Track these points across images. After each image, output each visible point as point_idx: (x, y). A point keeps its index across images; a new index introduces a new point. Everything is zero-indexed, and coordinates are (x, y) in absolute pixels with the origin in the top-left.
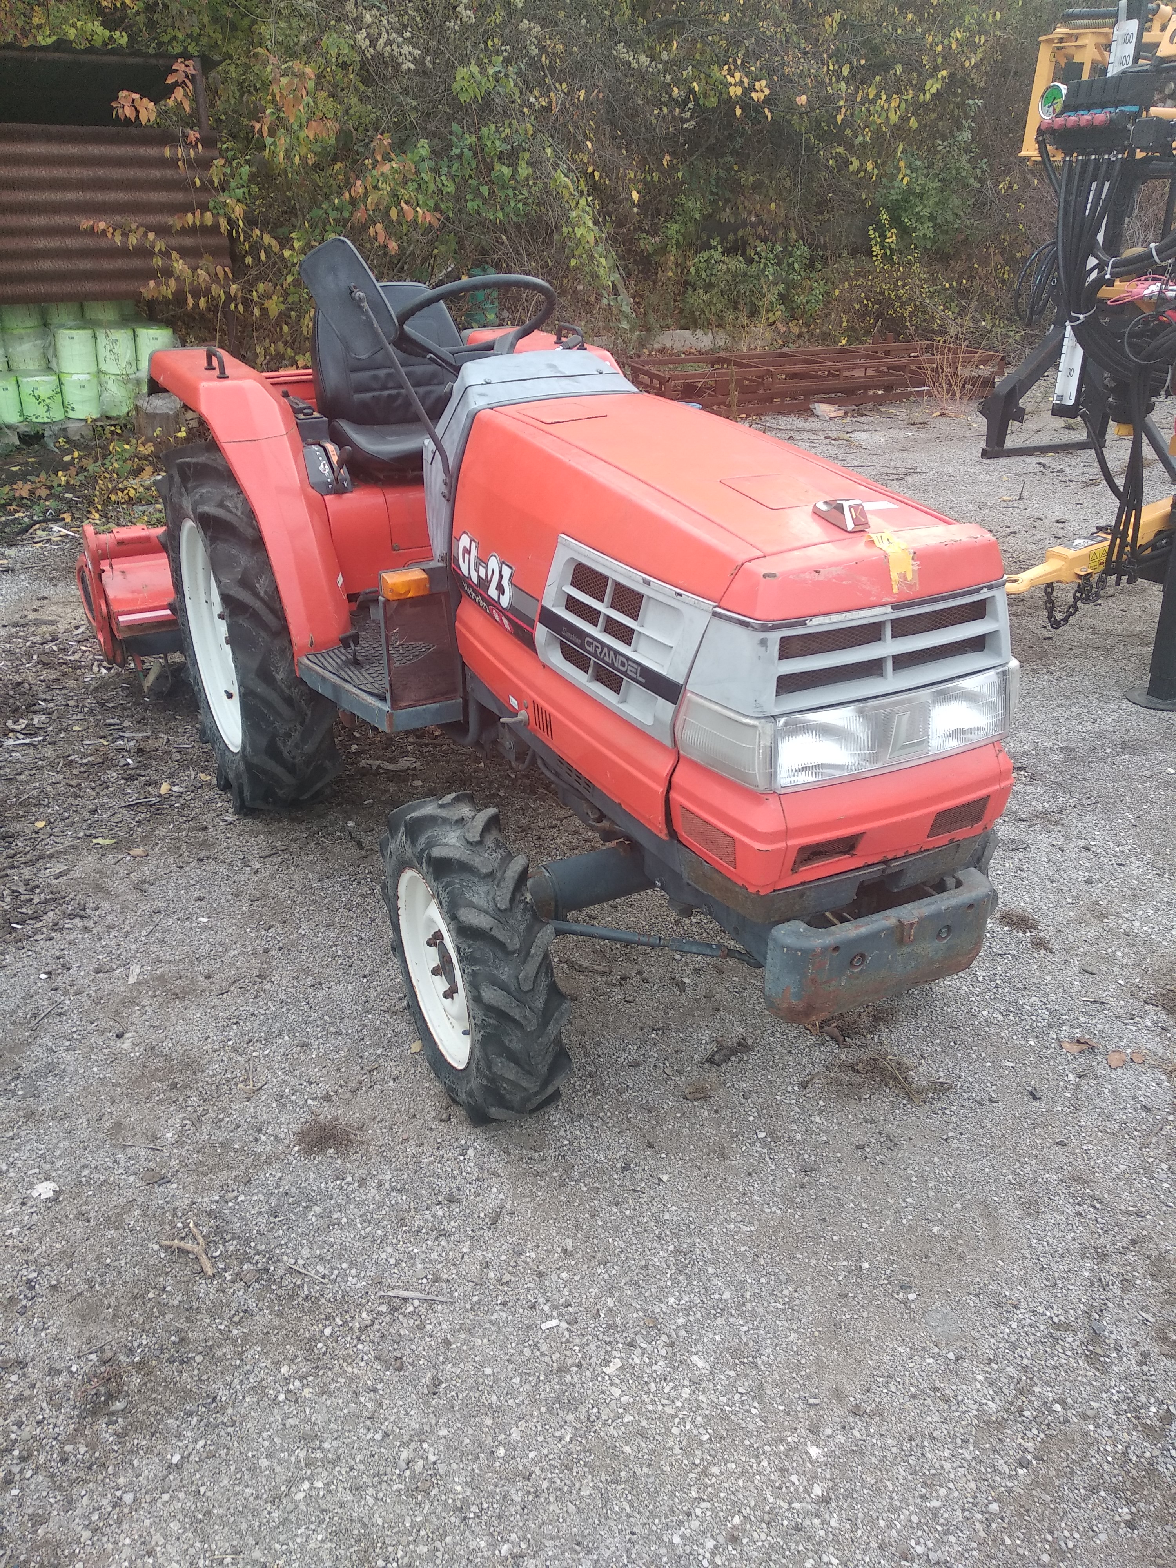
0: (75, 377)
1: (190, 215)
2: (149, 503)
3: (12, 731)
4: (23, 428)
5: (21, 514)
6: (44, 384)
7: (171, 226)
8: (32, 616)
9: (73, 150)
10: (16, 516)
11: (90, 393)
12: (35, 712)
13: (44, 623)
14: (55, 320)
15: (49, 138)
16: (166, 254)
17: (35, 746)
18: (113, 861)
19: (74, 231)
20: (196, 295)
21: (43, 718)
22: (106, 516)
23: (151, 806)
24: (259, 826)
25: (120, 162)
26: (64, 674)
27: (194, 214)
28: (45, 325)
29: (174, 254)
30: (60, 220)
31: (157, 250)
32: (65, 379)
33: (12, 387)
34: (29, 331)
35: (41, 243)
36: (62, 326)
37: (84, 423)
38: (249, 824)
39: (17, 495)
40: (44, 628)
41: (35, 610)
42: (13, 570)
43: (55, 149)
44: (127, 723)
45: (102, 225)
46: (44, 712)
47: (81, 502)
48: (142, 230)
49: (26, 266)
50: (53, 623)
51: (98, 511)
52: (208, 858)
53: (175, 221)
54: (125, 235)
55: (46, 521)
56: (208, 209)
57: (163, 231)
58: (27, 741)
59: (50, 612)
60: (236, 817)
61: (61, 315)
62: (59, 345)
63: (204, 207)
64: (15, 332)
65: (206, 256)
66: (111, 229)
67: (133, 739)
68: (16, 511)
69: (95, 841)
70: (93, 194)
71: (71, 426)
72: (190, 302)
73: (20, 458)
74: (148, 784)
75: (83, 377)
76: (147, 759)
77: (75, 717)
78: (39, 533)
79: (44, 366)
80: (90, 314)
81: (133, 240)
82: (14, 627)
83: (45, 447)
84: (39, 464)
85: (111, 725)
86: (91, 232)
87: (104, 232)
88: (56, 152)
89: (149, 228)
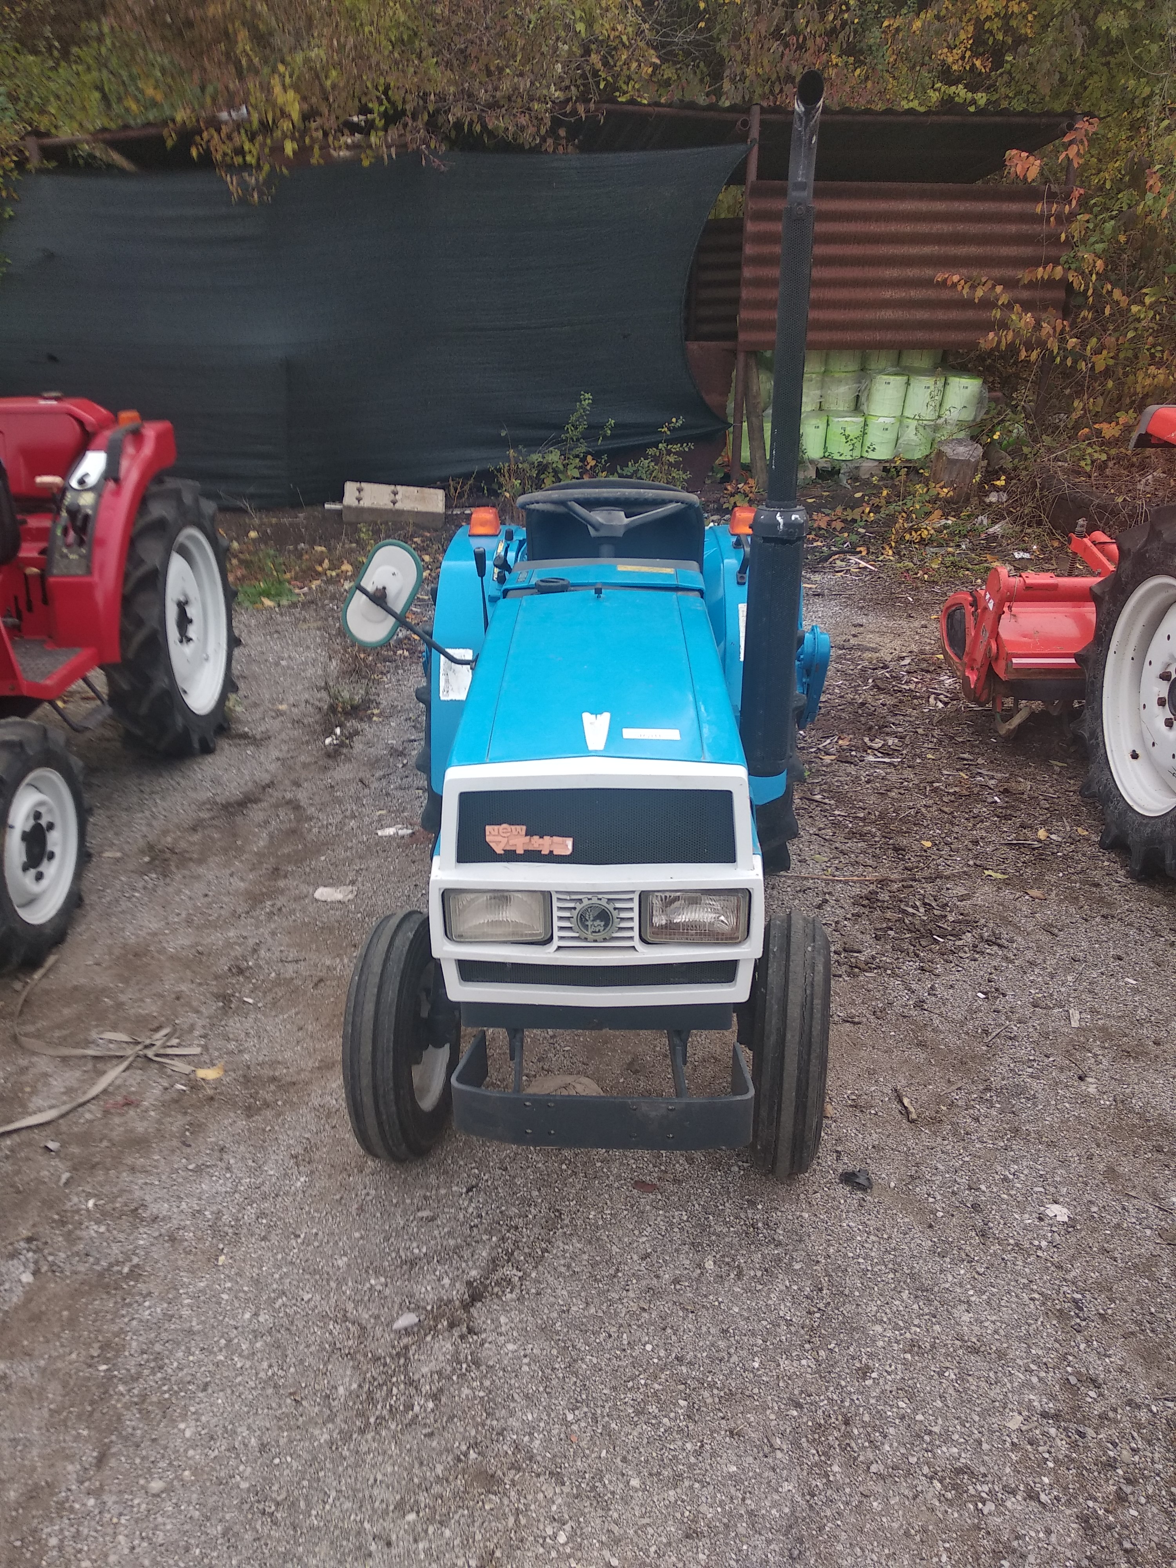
0: (881, 420)
1: (1041, 269)
2: (940, 546)
3: (870, 748)
4: (822, 464)
5: (819, 544)
6: (852, 424)
7: (1020, 279)
8: (853, 641)
9: (940, 206)
10: (815, 544)
11: (891, 436)
12: (887, 734)
13: (868, 649)
14: (873, 366)
15: (922, 196)
16: (1009, 306)
17: (895, 766)
18: (1012, 897)
19: (928, 283)
20: (1030, 348)
21: (896, 740)
22: (899, 553)
23: (1034, 849)
24: (1158, 896)
25: (981, 218)
26: (901, 702)
27: (1044, 268)
28: (864, 372)
29: (1017, 307)
30: (912, 273)
31: (1000, 303)
32: (872, 421)
33: (823, 426)
34: (848, 375)
35: (888, 294)
36: (882, 372)
37: (876, 463)
38: (1145, 891)
39: (815, 525)
40: (867, 655)
41: (854, 636)
42: (823, 595)
43: (923, 206)
44: (980, 761)
45: (956, 278)
46: (895, 734)
47: (875, 538)
48: (990, 284)
49: (869, 315)
50: (875, 650)
51: (891, 547)
52: (1113, 917)
53: (1024, 275)
54: (973, 287)
55: (844, 552)
56: (1059, 264)
57: (1010, 284)
58: (887, 760)
59: (870, 639)
60: (1129, 881)
61: (879, 361)
62: (874, 390)
63: (1056, 262)
64: (837, 375)
65: (1050, 309)
66: (962, 282)
67: (992, 778)
68: (814, 540)
69: (987, 872)
70: (948, 248)
71: (866, 464)
72: (1023, 354)
73: (817, 491)
74: (1023, 826)
75: (888, 420)
76: (1014, 800)
77: (926, 745)
78: (839, 563)
79: (852, 408)
80: (906, 361)
81: (980, 293)
82: (841, 649)
83: (838, 483)
84: (832, 498)
85: (964, 759)
86: (943, 284)
87: (954, 285)
88: (924, 209)
89: (998, 281)
